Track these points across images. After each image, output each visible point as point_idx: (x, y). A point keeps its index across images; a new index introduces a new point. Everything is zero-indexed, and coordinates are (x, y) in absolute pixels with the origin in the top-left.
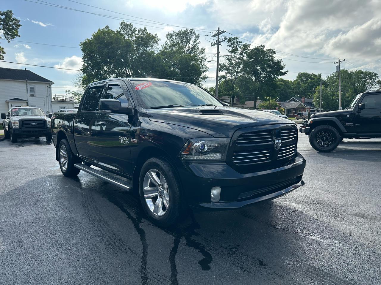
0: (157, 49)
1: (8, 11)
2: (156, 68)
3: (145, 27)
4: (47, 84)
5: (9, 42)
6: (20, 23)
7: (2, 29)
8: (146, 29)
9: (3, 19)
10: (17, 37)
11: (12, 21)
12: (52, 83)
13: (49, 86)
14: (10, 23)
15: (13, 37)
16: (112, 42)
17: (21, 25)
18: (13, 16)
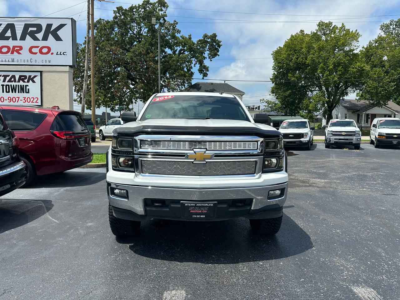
0: (356, 47)
1: (213, 34)
3: (343, 24)
4: (239, 94)
5: (211, 60)
6: (220, 44)
7: (207, 50)
9: (210, 41)
10: (217, 56)
11: (215, 43)
12: (243, 93)
13: (240, 96)
15: (214, 56)
17: (222, 45)
18: (217, 38)
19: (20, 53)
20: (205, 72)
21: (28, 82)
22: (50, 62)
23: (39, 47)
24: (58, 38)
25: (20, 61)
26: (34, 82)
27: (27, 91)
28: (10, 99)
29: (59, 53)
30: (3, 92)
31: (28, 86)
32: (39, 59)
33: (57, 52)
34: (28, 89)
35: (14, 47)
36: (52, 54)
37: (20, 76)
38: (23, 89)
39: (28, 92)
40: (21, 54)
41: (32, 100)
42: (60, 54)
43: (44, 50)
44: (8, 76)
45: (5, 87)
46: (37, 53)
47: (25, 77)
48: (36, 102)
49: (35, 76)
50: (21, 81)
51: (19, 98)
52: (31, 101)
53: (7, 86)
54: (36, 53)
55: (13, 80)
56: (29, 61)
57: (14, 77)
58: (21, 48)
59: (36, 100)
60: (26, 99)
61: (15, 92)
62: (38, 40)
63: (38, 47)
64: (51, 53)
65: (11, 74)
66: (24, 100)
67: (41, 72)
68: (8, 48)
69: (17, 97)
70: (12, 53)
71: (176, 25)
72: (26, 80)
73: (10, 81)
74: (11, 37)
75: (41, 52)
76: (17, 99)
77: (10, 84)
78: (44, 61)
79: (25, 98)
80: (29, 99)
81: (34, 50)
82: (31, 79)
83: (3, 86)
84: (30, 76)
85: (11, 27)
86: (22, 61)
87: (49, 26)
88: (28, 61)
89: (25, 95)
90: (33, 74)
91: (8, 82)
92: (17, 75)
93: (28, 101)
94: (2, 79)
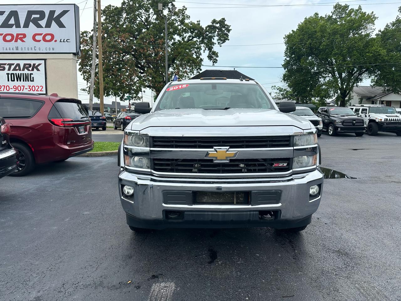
0: (372, 31)
1: (222, 19)
2: (367, 54)
3: (360, 6)
5: (221, 46)
6: (230, 28)
7: (216, 36)
8: (360, 8)
9: (218, 27)
10: (227, 41)
11: (224, 28)
14: (223, 29)
15: (224, 42)
16: (316, 32)
17: (231, 30)
18: (226, 23)
19: (23, 41)
20: (214, 58)
21: (33, 70)
22: (53, 49)
24: (61, 25)
25: (24, 49)
26: (38, 70)
27: (32, 80)
28: (15, 87)
29: (62, 40)
30: (8, 81)
31: (32, 74)
32: (43, 46)
33: (61, 40)
34: (33, 78)
35: (18, 35)
36: (56, 41)
37: (25, 65)
38: (28, 78)
40: (25, 42)
41: (37, 88)
42: (64, 42)
43: (48, 38)
44: (13, 64)
45: (10, 76)
46: (41, 40)
47: (30, 65)
48: (41, 91)
49: (39, 65)
50: (25, 69)
51: (24, 86)
52: (36, 90)
53: (12, 75)
54: (39, 41)
55: (17, 68)
56: (33, 49)
57: (18, 65)
58: (25, 36)
59: (40, 88)
60: (31, 88)
61: (20, 81)
62: (41, 27)
63: (41, 34)
64: (54, 40)
65: (16, 62)
66: (29, 88)
67: (45, 60)
68: (12, 35)
69: (22, 86)
70: (16, 41)
71: (185, 11)
72: (30, 69)
74: (14, 24)
75: (44, 40)
76: (22, 88)
77: (14, 72)
78: (48, 49)
79: (30, 86)
80: (33, 87)
81: (37, 38)
82: (35, 67)
83: (8, 74)
84: (34, 64)
85: (14, 14)
86: (26, 49)
87: (52, 13)
88: (31, 49)
89: (30, 83)
90: (37, 63)
91: (13, 70)
92: (22, 63)
93: (34, 90)
94: (7, 67)
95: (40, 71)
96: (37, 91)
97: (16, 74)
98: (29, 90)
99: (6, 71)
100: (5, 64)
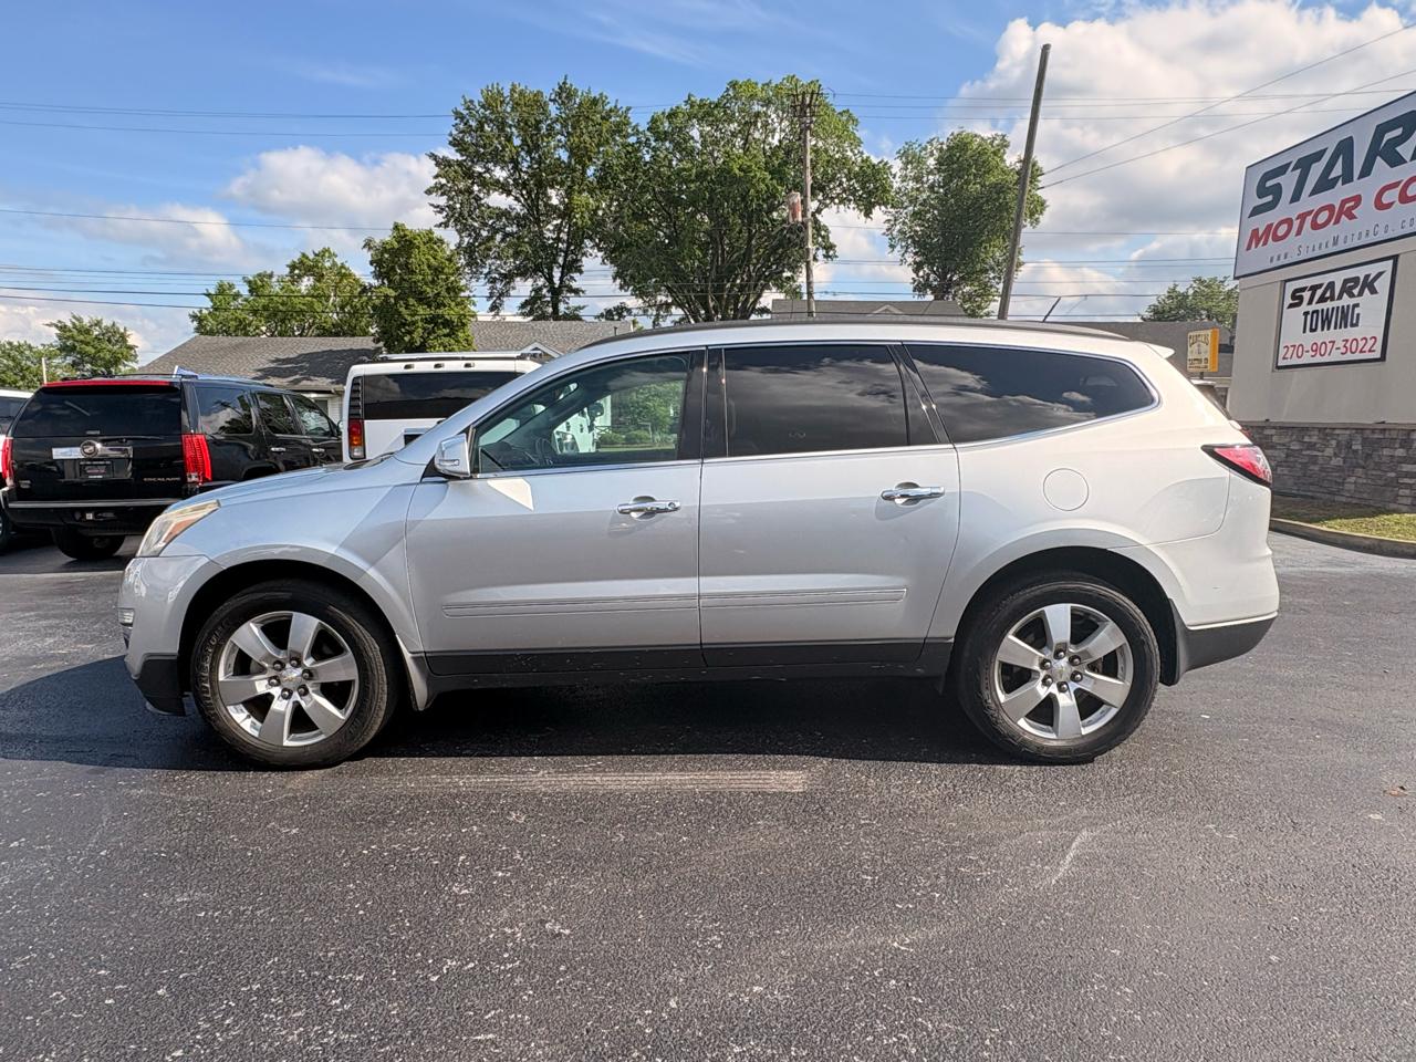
19: (1352, 217)
21: (1360, 294)
23: (1400, 182)
25: (1350, 238)
26: (1373, 291)
27: (1354, 322)
28: (1315, 347)
30: (1304, 332)
31: (1357, 305)
32: (1397, 218)
34: (1358, 315)
35: (1344, 202)
37: (1346, 281)
38: (1347, 318)
39: (1357, 325)
40: (1356, 218)
41: (1361, 343)
43: (1413, 189)
44: (1320, 286)
45: (1309, 317)
46: (1392, 203)
47: (1356, 280)
48: (1370, 351)
49: (1380, 274)
50: (1345, 294)
51: (1334, 342)
52: (1359, 349)
53: (1315, 315)
54: (1389, 206)
55: (1328, 295)
56: (1372, 232)
57: (1331, 285)
58: (1357, 199)
59: (1371, 342)
60: (1348, 345)
61: (1328, 329)
62: (1402, 162)
63: (1398, 184)
65: (1325, 280)
66: (1345, 346)
67: (1395, 258)
68: (1330, 208)
69: (1330, 342)
70: (1337, 222)
72: (1356, 291)
73: (1322, 299)
74: (1339, 177)
75: (1403, 197)
76: (1329, 346)
77: (1320, 307)
78: (1408, 223)
79: (1347, 341)
80: (1355, 342)
81: (1392, 196)
82: (1369, 285)
83: (1306, 314)
84: (1367, 276)
85: (1346, 148)
86: (1356, 236)
88: (1369, 234)
89: (1350, 333)
90: (1373, 270)
91: (1317, 303)
92: (1338, 279)
93: (1353, 350)
94: (1306, 295)
95: (1376, 292)
96: (1361, 352)
97: (1323, 310)
98: (1344, 350)
99: (1304, 307)
100: (1303, 289)
